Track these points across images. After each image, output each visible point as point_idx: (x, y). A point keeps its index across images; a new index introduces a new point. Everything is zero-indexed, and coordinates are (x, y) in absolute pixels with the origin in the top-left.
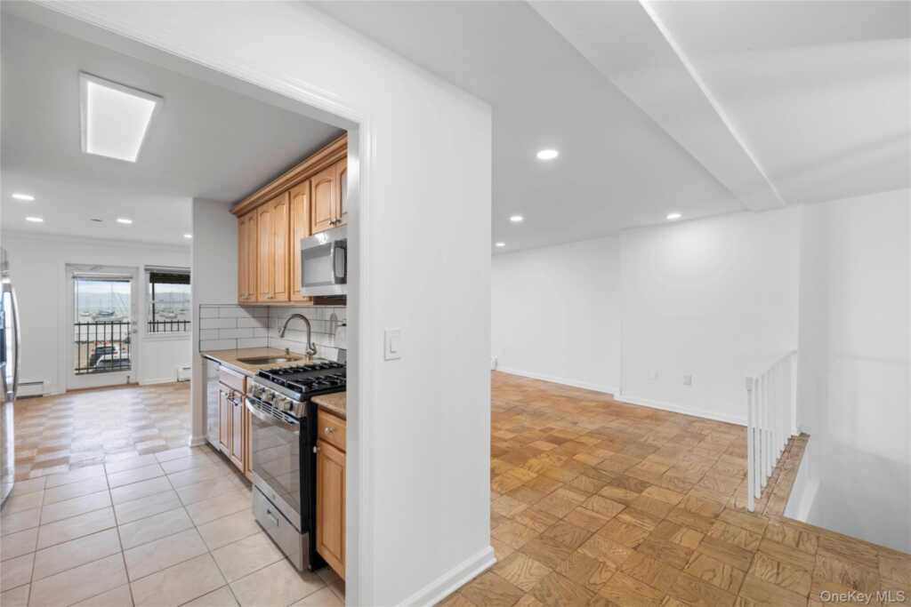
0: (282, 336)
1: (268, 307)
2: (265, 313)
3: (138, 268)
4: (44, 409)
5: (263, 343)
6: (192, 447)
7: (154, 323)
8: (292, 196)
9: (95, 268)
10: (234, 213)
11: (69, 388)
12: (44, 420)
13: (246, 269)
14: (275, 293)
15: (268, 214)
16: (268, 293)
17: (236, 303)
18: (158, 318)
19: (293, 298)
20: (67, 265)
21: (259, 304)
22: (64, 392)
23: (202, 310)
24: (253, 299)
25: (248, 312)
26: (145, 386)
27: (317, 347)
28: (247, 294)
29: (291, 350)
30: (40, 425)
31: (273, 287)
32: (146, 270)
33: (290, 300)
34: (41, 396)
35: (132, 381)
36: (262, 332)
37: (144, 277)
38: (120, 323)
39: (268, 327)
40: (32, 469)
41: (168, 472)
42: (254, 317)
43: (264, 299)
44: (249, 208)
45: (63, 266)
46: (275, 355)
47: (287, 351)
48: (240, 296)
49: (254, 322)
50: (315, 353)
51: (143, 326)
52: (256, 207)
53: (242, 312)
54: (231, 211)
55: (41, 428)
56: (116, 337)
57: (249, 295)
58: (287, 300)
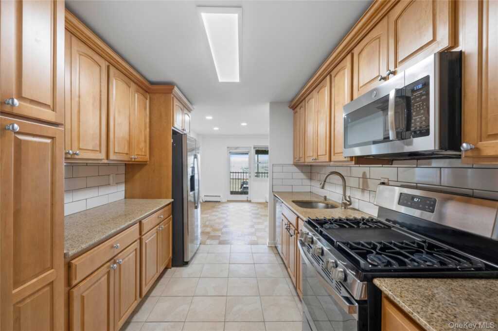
0: (323, 188)
1: (311, 166)
2: (309, 170)
3: (251, 147)
4: (219, 208)
5: (308, 189)
6: (268, 247)
7: (258, 173)
8: (333, 76)
9: (237, 148)
10: (291, 108)
11: (229, 199)
12: (217, 213)
13: (298, 143)
14: (318, 156)
15: (313, 99)
16: (313, 156)
17: (292, 163)
18: (260, 171)
19: (333, 158)
20: (228, 147)
21: (306, 164)
22: (226, 201)
23: (274, 167)
24: (302, 160)
25: (299, 169)
26: (253, 203)
27: (352, 199)
28: (298, 158)
29: (328, 197)
30: (216, 216)
31: (316, 151)
32: (254, 148)
33: (330, 161)
34: (220, 202)
35: (249, 199)
36: (307, 182)
37: (253, 151)
38: (246, 173)
39: (311, 179)
40: (208, 239)
41: (255, 263)
42: (302, 172)
43: (309, 160)
44: (300, 100)
45: (226, 148)
46: (316, 200)
47: (325, 198)
48: (294, 158)
49: (302, 175)
50: (350, 204)
51: (253, 174)
52: (305, 99)
53: (295, 169)
54: (289, 107)
55: (216, 217)
56: (245, 178)
57: (300, 158)
58: (327, 160)
